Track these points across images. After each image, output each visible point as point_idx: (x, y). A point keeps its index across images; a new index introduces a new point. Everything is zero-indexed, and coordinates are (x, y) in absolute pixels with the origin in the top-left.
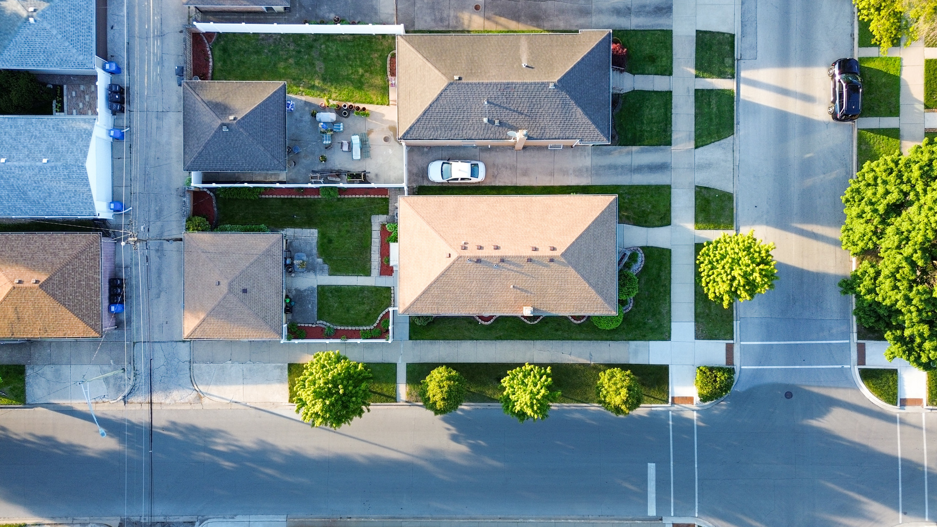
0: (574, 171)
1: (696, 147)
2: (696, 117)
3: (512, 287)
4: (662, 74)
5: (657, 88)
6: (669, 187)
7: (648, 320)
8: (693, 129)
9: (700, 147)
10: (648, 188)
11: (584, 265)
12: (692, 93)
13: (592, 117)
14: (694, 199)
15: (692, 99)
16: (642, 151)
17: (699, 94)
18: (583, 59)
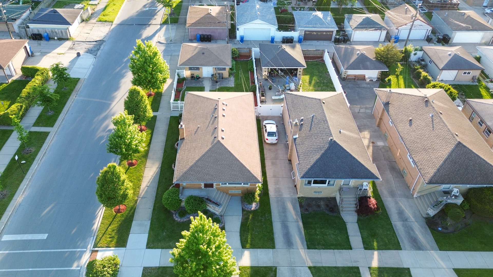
0: (278, 188)
1: (310, 268)
2: (335, 267)
3: (199, 126)
4: (364, 242)
5: (351, 239)
6: (273, 247)
7: (166, 232)
8: (324, 265)
9: (311, 271)
10: (271, 232)
11: (211, 157)
12: (354, 265)
13: (315, 166)
14: (265, 265)
15: (350, 265)
16: (299, 229)
17: (356, 270)
18: (354, 158)
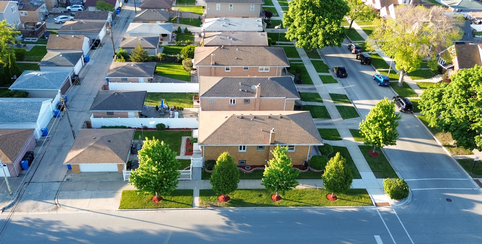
3: (262, 130)
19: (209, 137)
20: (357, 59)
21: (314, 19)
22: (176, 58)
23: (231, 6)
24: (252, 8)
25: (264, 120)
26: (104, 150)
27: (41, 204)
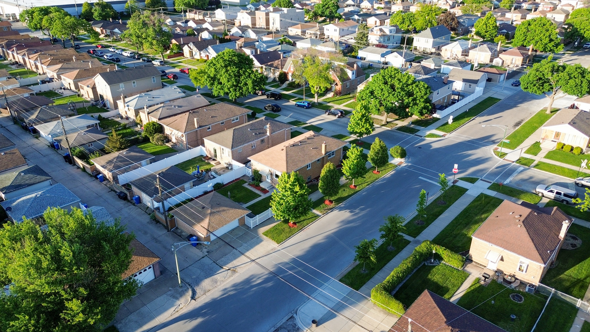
19: (287, 167)
20: (268, 98)
21: (238, 72)
22: (138, 139)
23: (134, 83)
24: (154, 81)
25: (306, 142)
26: (224, 210)
27: (217, 277)
